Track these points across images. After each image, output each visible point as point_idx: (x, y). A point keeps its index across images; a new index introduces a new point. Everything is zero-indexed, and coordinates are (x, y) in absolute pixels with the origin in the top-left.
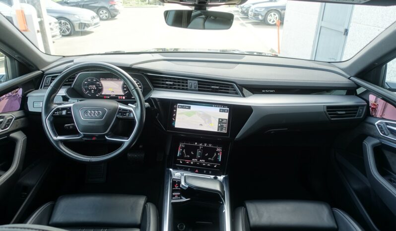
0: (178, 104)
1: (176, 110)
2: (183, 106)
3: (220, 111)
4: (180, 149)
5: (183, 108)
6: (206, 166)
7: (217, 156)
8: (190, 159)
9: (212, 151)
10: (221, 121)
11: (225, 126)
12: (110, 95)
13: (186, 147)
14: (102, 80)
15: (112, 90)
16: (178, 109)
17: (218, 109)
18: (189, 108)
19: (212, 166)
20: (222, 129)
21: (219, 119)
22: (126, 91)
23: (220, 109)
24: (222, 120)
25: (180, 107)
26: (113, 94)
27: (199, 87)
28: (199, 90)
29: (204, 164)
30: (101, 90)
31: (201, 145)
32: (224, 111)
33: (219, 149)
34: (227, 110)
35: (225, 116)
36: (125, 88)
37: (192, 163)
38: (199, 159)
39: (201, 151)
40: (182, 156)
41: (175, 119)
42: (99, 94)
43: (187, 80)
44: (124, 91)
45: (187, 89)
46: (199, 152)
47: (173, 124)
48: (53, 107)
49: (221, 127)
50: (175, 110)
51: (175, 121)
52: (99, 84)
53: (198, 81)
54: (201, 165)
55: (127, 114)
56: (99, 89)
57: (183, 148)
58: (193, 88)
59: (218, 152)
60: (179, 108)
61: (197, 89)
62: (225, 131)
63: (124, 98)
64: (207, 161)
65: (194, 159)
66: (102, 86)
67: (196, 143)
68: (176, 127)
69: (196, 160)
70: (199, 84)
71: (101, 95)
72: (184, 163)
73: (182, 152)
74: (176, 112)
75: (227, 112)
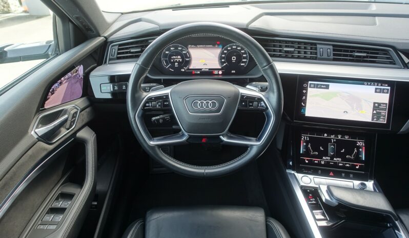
0: (310, 82)
1: (307, 90)
2: (318, 85)
3: (376, 92)
4: (304, 142)
5: (317, 88)
6: (344, 167)
7: (359, 153)
8: (320, 156)
9: (351, 146)
10: (377, 106)
11: (385, 113)
12: (201, 69)
13: (312, 140)
14: (191, 47)
15: (204, 61)
16: (309, 90)
17: (372, 88)
18: (327, 87)
19: (353, 167)
20: (378, 119)
21: (375, 103)
22: (224, 62)
23: (376, 89)
24: (379, 104)
25: (312, 86)
26: (205, 68)
27: (334, 55)
28: (334, 60)
29: (340, 164)
30: (188, 63)
31: (333, 137)
32: (382, 91)
33: (360, 143)
34: (388, 90)
35: (385, 98)
36: (223, 58)
37: (323, 163)
38: (332, 158)
39: (334, 145)
40: (307, 153)
41: (305, 103)
42: (186, 68)
43: (315, 44)
44: (222, 63)
45: (316, 58)
46: (331, 147)
47: (302, 111)
48: (144, 96)
49: (376, 115)
50: (304, 91)
51: (305, 106)
52: (185, 54)
53: (334, 46)
54: (336, 165)
55: (255, 103)
56: (186, 61)
57: (307, 142)
58: (325, 56)
59: (358, 147)
60: (310, 87)
61: (332, 57)
62: (383, 121)
63: (220, 72)
64: (344, 159)
65: (325, 156)
66: (190, 57)
67: (326, 135)
68: (306, 115)
69: (329, 158)
70: (334, 50)
71: (188, 69)
72: (311, 162)
73: (306, 147)
74: (306, 93)
75: (387, 93)
